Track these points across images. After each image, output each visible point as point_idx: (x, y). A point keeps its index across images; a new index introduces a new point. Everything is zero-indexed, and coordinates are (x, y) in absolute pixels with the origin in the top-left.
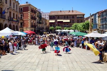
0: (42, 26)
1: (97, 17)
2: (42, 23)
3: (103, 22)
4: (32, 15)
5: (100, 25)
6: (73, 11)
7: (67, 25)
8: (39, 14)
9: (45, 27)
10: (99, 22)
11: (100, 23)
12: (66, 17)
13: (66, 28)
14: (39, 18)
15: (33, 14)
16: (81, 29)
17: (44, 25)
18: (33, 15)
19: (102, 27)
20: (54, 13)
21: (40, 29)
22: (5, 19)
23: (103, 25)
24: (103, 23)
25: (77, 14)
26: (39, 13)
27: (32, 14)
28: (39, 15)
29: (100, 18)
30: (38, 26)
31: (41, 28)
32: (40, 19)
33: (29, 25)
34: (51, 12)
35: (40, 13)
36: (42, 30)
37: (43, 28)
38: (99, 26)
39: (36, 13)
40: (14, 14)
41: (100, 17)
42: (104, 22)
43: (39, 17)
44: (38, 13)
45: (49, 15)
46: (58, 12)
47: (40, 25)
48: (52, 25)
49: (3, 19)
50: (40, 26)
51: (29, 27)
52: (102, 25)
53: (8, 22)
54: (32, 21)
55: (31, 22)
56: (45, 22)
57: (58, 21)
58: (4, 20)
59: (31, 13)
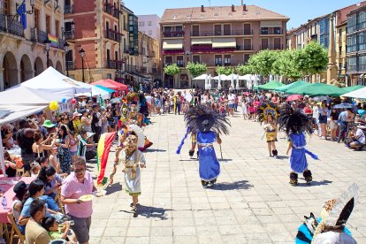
0: (140, 64)
1: (335, 29)
2: (140, 51)
3: (358, 44)
4: (107, 23)
5: (344, 55)
6: (245, 7)
7: (226, 56)
8: (131, 18)
9: (148, 66)
10: (340, 48)
11: (344, 49)
12: (222, 29)
13: (223, 68)
14: (131, 32)
15: (111, 17)
16: (290, 72)
17: (145, 58)
18: (112, 21)
19: (352, 62)
20: (179, 17)
21: (132, 73)
22: (23, 36)
23: (357, 56)
24: (358, 49)
25: (259, 17)
26: (129, 15)
27: (107, 20)
28: (131, 23)
29: (344, 33)
30: (128, 62)
31: (137, 71)
32: (132, 39)
33: (99, 59)
34: (168, 12)
35: (131, 14)
36: (139, 76)
37: (143, 70)
38: (340, 59)
39: (121, 16)
40: (48, 18)
41: (344, 28)
42: (361, 47)
43: (131, 29)
44: (126, 14)
45: (161, 25)
46: (193, 10)
47: (134, 57)
48: (174, 58)
49: (15, 37)
50: (134, 64)
51: (99, 65)
52: (353, 56)
53: (30, 47)
54: (109, 46)
55: (104, 47)
56: (148, 46)
57: (194, 45)
58: (19, 42)
59: (106, 14)
